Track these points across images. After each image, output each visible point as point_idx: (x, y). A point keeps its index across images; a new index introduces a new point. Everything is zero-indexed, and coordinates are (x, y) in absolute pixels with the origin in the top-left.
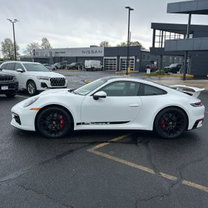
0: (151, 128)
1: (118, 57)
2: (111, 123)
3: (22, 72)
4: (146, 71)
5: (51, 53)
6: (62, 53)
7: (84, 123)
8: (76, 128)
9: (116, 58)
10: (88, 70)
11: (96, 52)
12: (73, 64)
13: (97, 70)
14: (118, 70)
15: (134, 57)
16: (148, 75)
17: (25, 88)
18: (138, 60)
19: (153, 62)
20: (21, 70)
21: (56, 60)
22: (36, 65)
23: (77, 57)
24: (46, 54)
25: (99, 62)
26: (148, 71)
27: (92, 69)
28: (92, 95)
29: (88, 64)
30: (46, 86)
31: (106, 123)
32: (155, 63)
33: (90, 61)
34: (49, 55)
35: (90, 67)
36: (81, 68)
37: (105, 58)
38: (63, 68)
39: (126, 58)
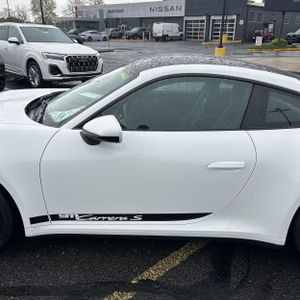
0: (279, 238)
1: (209, 17)
2: (147, 217)
3: (18, 43)
4: (254, 41)
5: (101, 12)
6: (118, 11)
7: (55, 218)
8: (31, 230)
9: (204, 18)
10: (157, 39)
11: (172, 8)
12: (135, 30)
13: (173, 39)
14: (207, 40)
15: (234, 17)
16: (258, 48)
17: (25, 74)
18: (241, 22)
19: (266, 25)
20: (15, 39)
21: (109, 23)
22: (46, 29)
23: (141, 18)
24: (95, 15)
25: (175, 26)
26: (259, 41)
27: (164, 38)
28: (80, 126)
29: (158, 29)
30: (60, 72)
31: (130, 217)
32: (271, 26)
33: (162, 25)
34: (98, 16)
35: (161, 35)
36: (147, 36)
37: (186, 18)
38: (120, 36)
39: (221, 18)
